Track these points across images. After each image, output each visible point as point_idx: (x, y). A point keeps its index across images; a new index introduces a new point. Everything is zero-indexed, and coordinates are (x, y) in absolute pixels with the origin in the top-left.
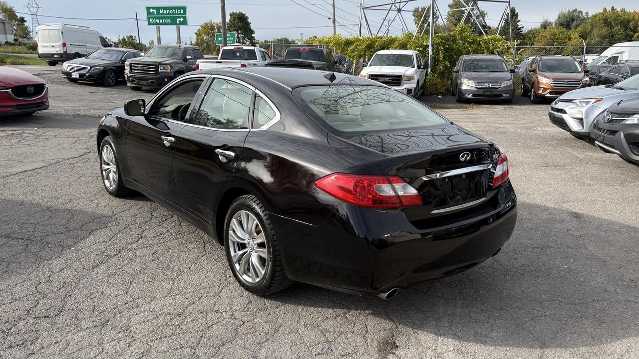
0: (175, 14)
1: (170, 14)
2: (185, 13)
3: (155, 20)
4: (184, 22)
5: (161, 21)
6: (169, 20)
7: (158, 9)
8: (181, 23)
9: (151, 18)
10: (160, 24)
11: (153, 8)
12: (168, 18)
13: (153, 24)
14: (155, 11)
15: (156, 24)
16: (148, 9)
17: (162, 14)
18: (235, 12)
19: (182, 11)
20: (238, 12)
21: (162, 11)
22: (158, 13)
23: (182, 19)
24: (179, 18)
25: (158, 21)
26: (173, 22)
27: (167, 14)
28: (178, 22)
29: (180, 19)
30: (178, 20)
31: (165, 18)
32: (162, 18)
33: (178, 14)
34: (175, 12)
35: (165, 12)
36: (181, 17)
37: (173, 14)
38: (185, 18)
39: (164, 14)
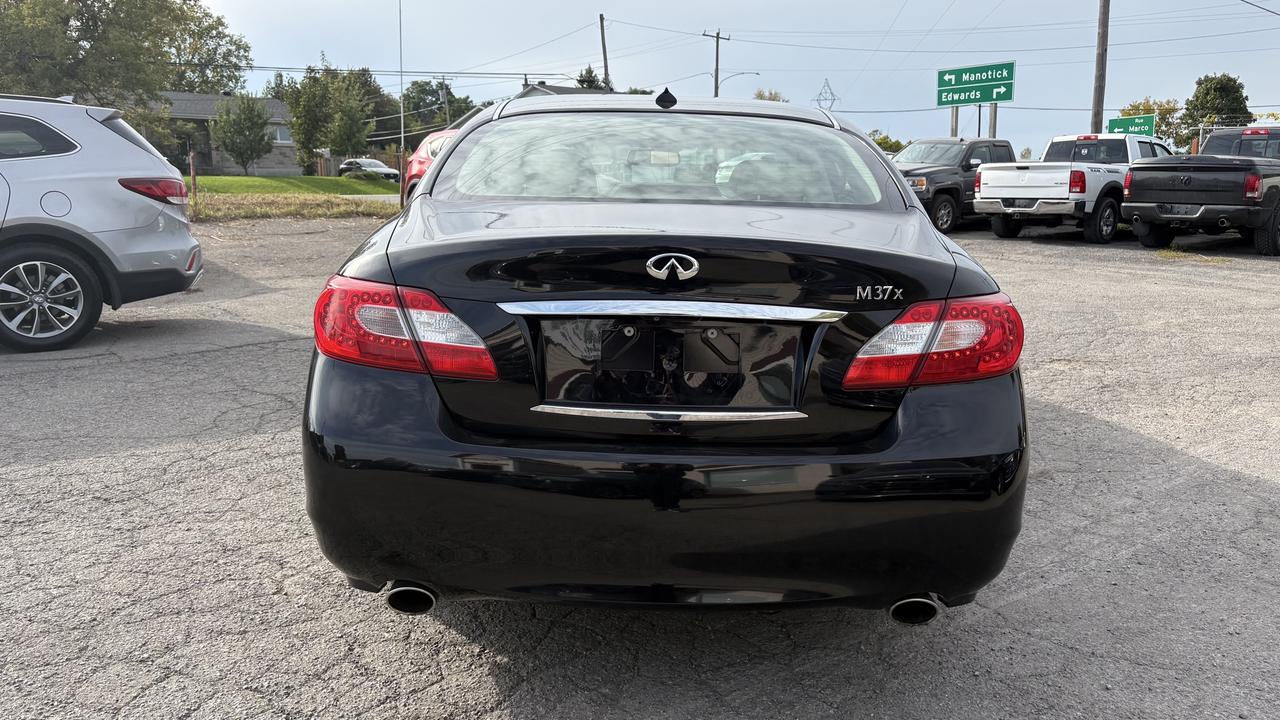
0: (992, 80)
1: (982, 81)
2: (1011, 76)
3: (951, 95)
4: (1008, 96)
5: (962, 97)
6: (978, 93)
7: (958, 73)
8: (1001, 97)
9: (944, 91)
10: (959, 101)
11: (951, 72)
12: (976, 89)
13: (947, 103)
14: (953, 77)
15: (953, 102)
16: (941, 74)
17: (966, 83)
18: (1211, 75)
19: (1005, 73)
20: (1219, 75)
21: (965, 77)
22: (959, 80)
23: (1003, 90)
24: (999, 86)
25: (956, 97)
26: (986, 96)
27: (975, 82)
28: (995, 97)
29: (998, 90)
30: (995, 91)
31: (970, 90)
32: (964, 90)
33: (996, 79)
34: (992, 75)
35: (973, 78)
36: (1003, 85)
37: (987, 80)
38: (1009, 87)
39: (970, 82)
